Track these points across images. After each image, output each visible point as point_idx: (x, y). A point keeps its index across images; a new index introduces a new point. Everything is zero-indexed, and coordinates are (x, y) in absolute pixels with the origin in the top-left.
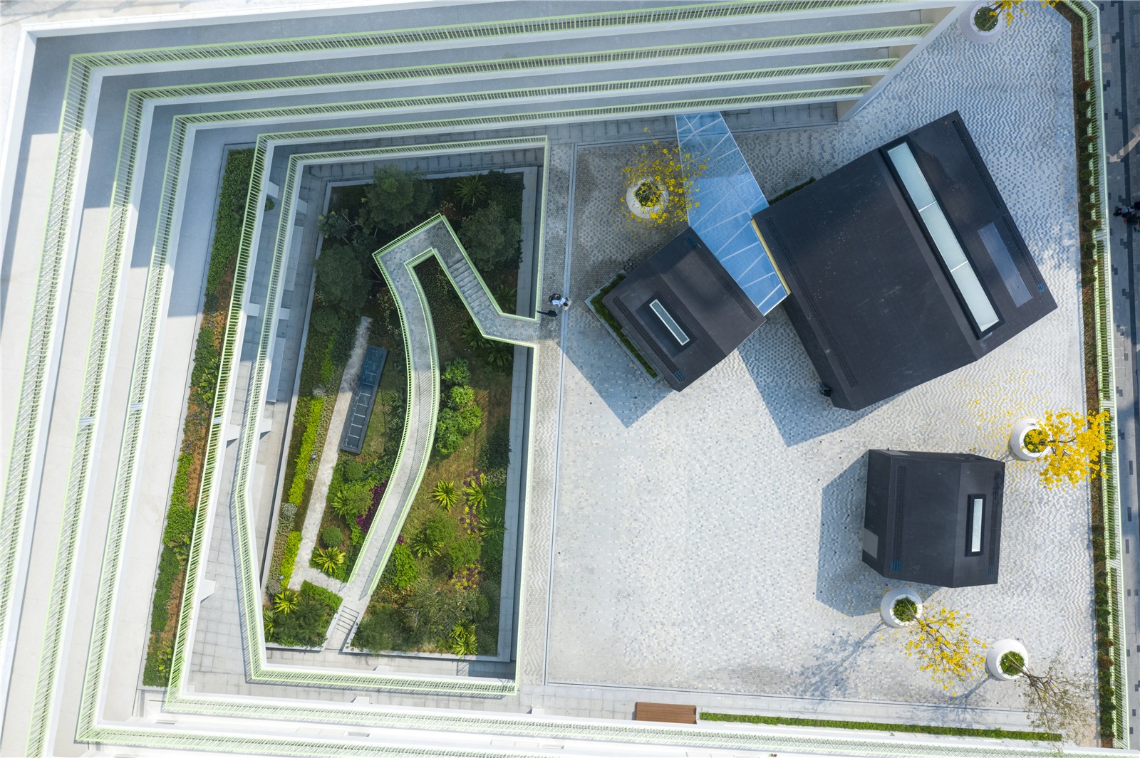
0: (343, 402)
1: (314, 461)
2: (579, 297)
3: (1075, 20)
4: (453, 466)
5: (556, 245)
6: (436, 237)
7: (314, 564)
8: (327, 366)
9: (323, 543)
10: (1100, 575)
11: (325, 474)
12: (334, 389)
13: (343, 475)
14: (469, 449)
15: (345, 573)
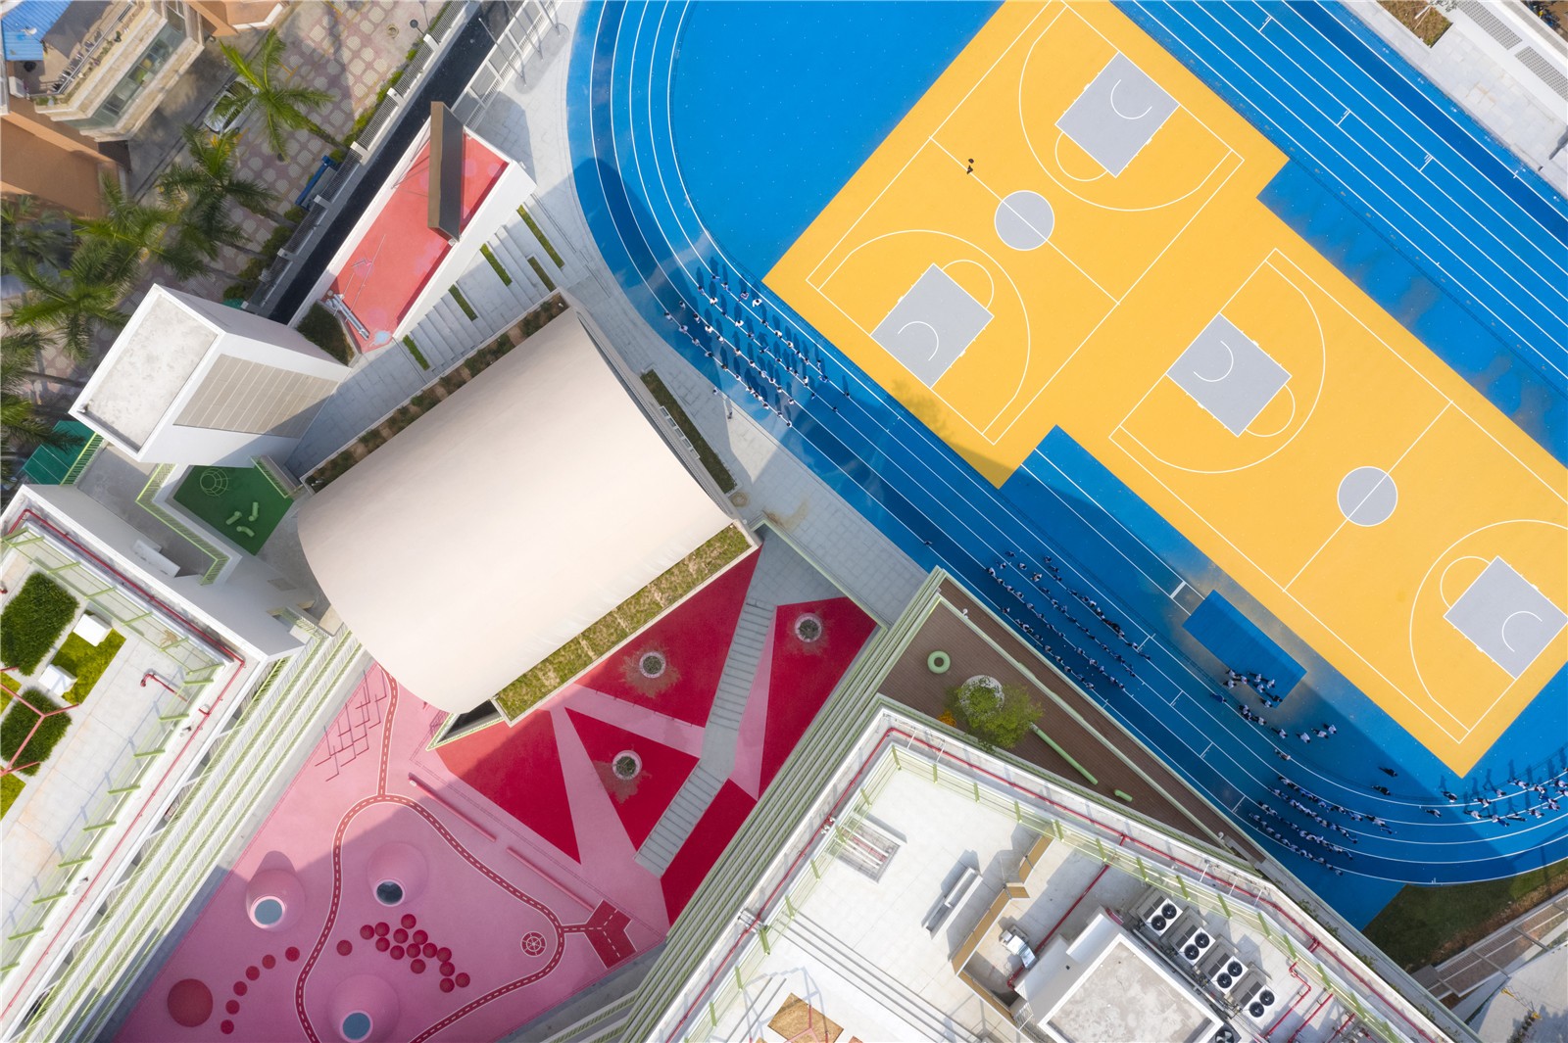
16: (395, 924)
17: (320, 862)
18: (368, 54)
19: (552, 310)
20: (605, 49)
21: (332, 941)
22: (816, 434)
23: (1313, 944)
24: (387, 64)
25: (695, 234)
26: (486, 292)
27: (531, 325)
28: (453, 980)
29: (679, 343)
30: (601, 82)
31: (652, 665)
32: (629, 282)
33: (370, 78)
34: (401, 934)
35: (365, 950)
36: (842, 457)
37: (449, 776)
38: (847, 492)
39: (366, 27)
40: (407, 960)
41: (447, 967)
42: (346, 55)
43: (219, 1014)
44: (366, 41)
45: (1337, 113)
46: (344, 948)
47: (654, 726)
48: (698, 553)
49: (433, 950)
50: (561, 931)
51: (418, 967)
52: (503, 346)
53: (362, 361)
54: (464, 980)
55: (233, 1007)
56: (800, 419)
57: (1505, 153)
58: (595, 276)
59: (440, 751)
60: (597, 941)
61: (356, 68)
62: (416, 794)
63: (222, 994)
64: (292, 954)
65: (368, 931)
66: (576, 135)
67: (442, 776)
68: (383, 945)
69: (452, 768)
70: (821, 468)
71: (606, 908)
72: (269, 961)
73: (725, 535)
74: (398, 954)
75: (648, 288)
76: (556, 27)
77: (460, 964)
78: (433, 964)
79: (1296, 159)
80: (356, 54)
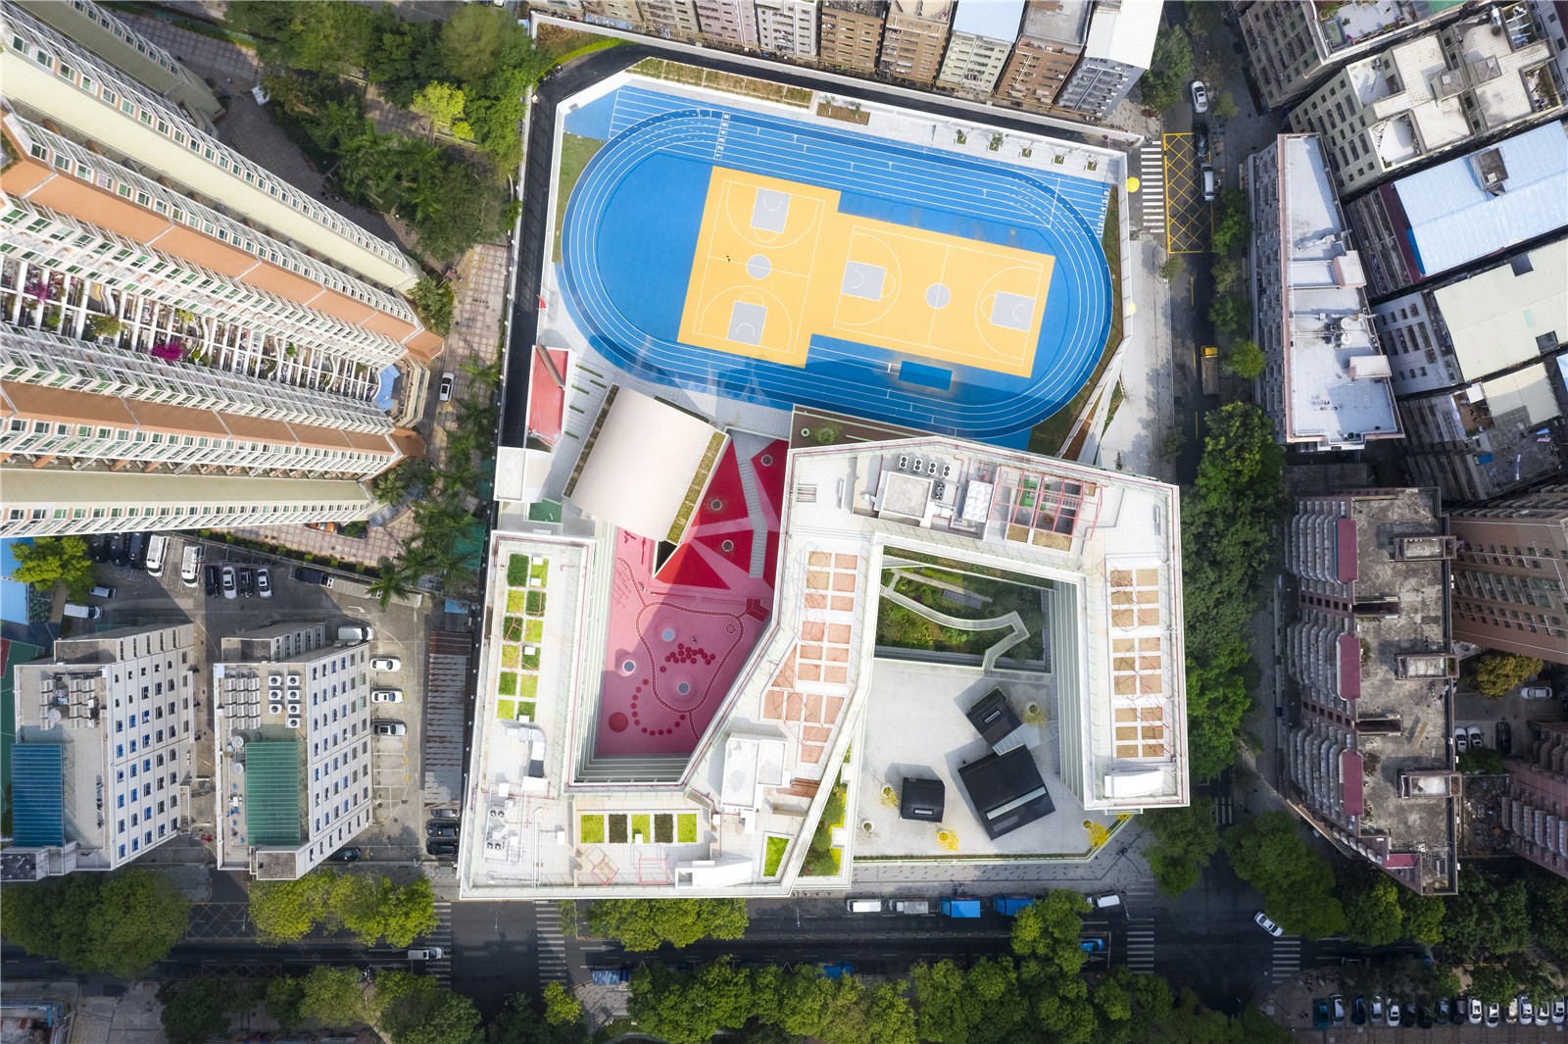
0: (960, 591)
1: (940, 579)
2: (999, 683)
3: (1085, 855)
4: (936, 631)
5: (1017, 677)
6: (1022, 634)
7: (901, 578)
8: (975, 586)
9: (910, 582)
10: (896, 858)
11: (935, 583)
12: (965, 588)
13: (935, 590)
14: (942, 638)
15: (897, 590)
16: (676, 651)
17: (639, 645)
18: (484, 341)
19: (615, 391)
20: (574, 291)
21: (657, 670)
22: (728, 386)
23: (957, 447)
24: (494, 341)
25: (644, 339)
26: (583, 401)
27: (610, 400)
28: (709, 659)
29: (660, 381)
30: (579, 303)
31: (717, 505)
32: (630, 370)
33: (490, 349)
34: (681, 653)
35: (671, 666)
36: (742, 388)
37: (669, 585)
38: (750, 400)
39: (478, 331)
40: (688, 661)
41: (705, 656)
42: (476, 346)
43: (631, 720)
44: (481, 336)
45: (849, 166)
46: (663, 669)
47: (729, 527)
48: (709, 448)
49: (696, 653)
50: (738, 618)
51: (694, 661)
52: (605, 413)
53: (555, 448)
54: (713, 657)
55: (635, 714)
56: (719, 384)
57: (916, 146)
58: (616, 374)
59: (657, 578)
60: (752, 613)
61: (483, 348)
62: (660, 599)
63: (628, 712)
64: (646, 682)
65: (668, 659)
66: (581, 327)
67: (665, 587)
68: (676, 661)
69: (665, 581)
70: (736, 397)
71: (749, 601)
72: (639, 690)
73: (715, 436)
74: (683, 661)
75: (638, 367)
76: (552, 293)
77: (708, 651)
78: (698, 657)
79: (843, 191)
80: (480, 344)
